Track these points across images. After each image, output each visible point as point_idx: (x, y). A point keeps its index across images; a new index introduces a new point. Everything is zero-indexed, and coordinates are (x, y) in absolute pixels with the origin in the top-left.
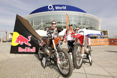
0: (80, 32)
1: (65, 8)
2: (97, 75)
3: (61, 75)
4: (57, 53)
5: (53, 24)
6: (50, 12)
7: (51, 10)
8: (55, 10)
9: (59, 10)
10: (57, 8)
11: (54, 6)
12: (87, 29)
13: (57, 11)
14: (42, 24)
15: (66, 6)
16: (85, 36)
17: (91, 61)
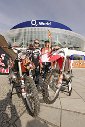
0: (60, 53)
1: (50, 24)
2: (75, 112)
3: (27, 111)
4: (23, 81)
5: (36, 43)
6: (33, 28)
7: (34, 26)
8: (39, 26)
9: (43, 26)
10: (41, 24)
11: (38, 22)
12: (69, 48)
13: (41, 28)
14: (24, 41)
15: (52, 22)
16: (65, 58)
17: (70, 89)
